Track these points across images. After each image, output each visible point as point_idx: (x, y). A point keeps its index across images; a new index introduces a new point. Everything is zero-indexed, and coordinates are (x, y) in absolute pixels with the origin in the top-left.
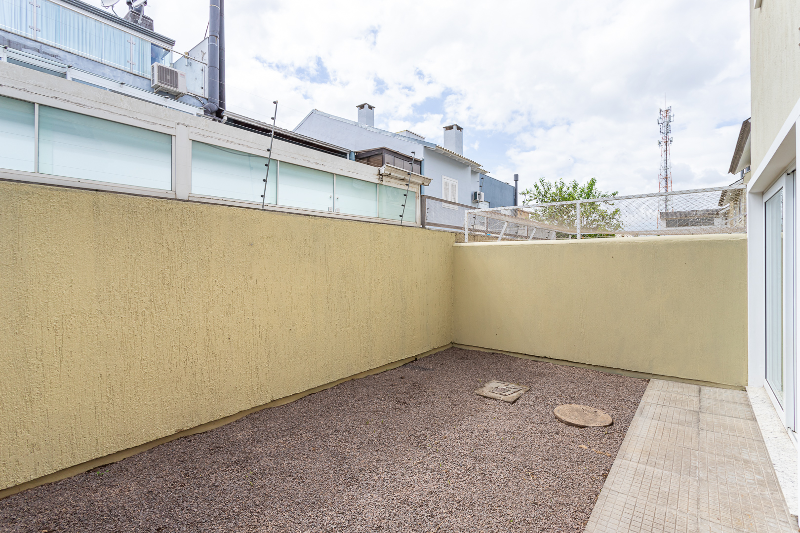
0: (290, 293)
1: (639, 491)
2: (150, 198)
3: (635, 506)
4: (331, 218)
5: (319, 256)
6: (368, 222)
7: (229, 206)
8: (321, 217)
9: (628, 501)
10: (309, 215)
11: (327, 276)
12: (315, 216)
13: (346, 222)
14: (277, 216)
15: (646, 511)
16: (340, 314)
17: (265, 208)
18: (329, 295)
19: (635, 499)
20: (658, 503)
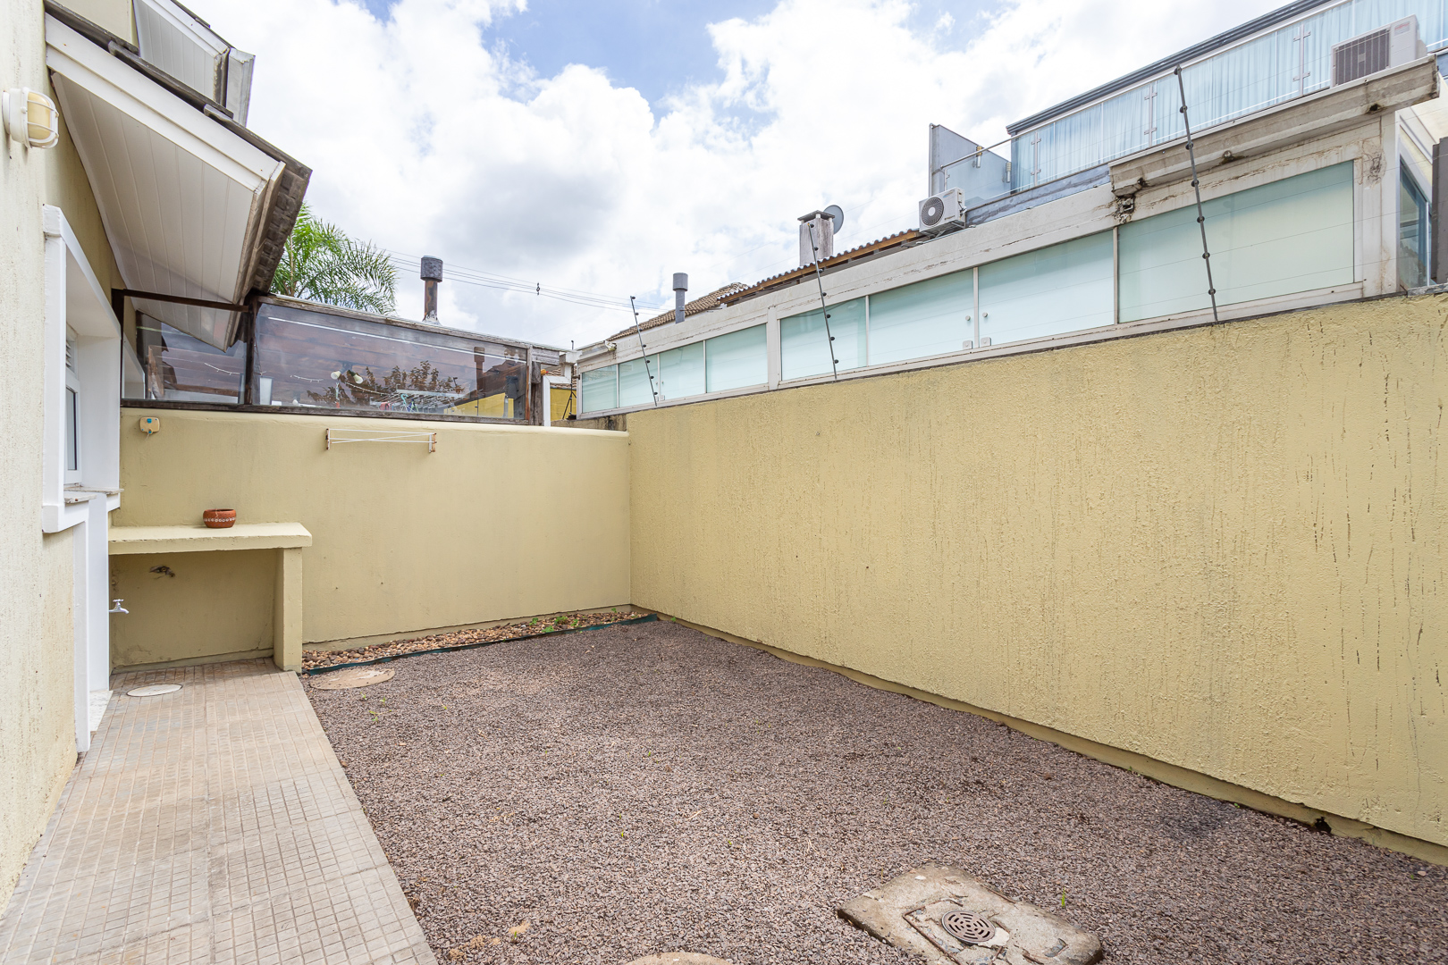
0: (868, 508)
1: (330, 897)
2: (742, 397)
3: (321, 868)
4: (943, 365)
5: (917, 444)
6: (1047, 349)
7: (797, 387)
8: (920, 369)
9: (336, 868)
10: (898, 372)
11: (934, 481)
12: (909, 371)
13: (978, 365)
14: (849, 387)
15: (301, 872)
16: (962, 564)
17: (839, 378)
18: (937, 521)
19: (327, 877)
20: (288, 896)
